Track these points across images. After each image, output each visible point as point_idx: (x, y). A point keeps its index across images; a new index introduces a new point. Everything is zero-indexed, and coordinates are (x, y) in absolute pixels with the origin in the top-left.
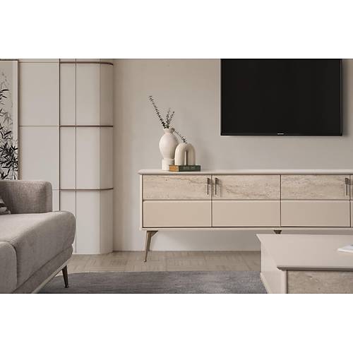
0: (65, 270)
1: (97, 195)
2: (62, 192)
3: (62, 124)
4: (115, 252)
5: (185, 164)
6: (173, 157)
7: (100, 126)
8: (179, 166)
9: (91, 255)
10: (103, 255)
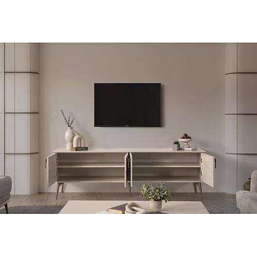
0: (6, 206)
1: (28, 156)
2: (6, 155)
3: (6, 112)
4: (39, 193)
5: (79, 146)
6: (72, 143)
7: (30, 113)
8: (76, 148)
9: (24, 195)
10: (32, 195)
